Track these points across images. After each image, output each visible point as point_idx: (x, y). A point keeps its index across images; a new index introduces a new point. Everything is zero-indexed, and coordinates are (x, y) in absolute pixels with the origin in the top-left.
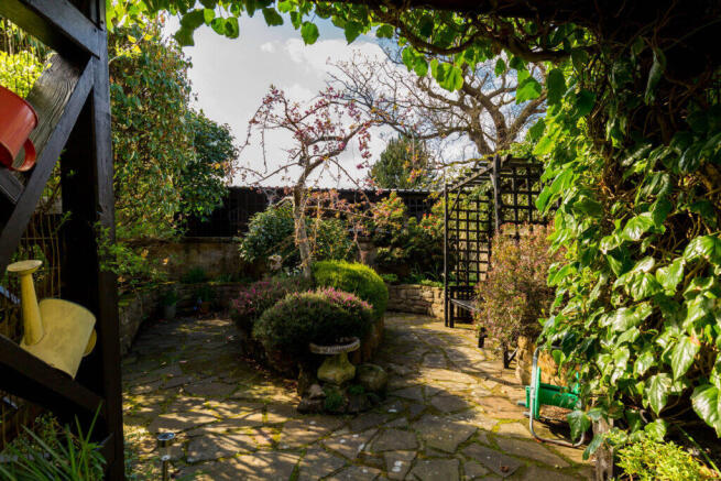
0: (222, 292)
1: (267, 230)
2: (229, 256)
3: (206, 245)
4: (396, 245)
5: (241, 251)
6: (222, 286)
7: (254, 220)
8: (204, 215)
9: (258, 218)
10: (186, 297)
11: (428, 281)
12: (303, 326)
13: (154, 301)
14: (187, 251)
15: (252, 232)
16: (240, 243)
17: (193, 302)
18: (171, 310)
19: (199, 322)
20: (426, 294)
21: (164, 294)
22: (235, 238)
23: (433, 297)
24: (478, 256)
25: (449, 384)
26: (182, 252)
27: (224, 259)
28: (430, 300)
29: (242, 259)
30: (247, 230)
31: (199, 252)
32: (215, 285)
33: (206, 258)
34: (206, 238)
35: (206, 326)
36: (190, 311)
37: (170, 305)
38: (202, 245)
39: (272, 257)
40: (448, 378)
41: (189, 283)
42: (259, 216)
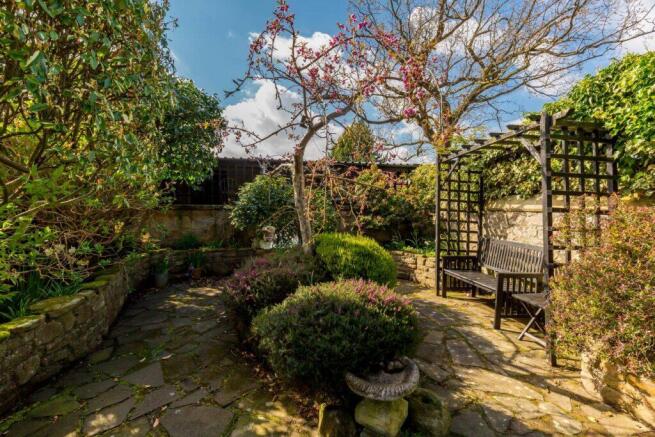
0: (213, 258)
1: (257, 199)
2: (220, 222)
3: (198, 212)
4: (376, 213)
5: (232, 219)
6: (213, 252)
7: (243, 190)
8: (196, 184)
9: (248, 188)
10: (178, 263)
11: (409, 248)
12: (336, 349)
13: (146, 269)
14: (180, 218)
15: (242, 201)
16: (230, 210)
17: (184, 268)
18: (163, 278)
19: (190, 291)
20: (409, 260)
21: (156, 262)
22: (226, 207)
23: (416, 263)
24: (468, 226)
25: (506, 400)
26: (176, 219)
27: (215, 226)
28: (413, 266)
29: (233, 226)
30: (237, 198)
31: (192, 219)
32: (206, 251)
33: (199, 224)
34: (198, 206)
35: (197, 295)
36: (182, 277)
37: (161, 272)
38: (194, 212)
39: (265, 229)
40: (501, 389)
41: (181, 248)
42: (248, 186)
